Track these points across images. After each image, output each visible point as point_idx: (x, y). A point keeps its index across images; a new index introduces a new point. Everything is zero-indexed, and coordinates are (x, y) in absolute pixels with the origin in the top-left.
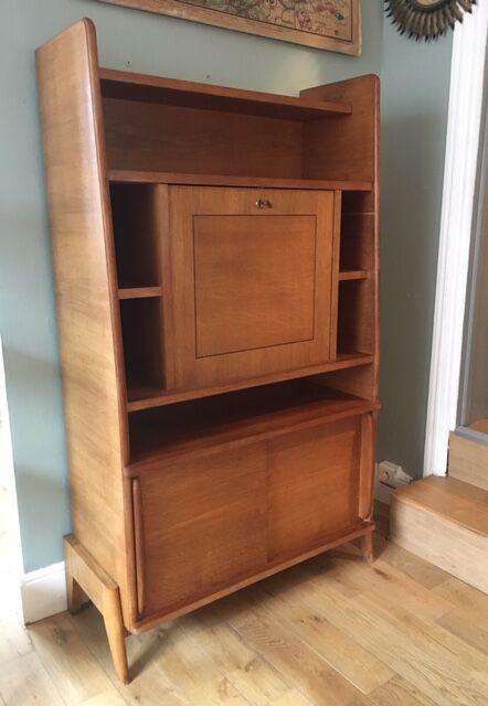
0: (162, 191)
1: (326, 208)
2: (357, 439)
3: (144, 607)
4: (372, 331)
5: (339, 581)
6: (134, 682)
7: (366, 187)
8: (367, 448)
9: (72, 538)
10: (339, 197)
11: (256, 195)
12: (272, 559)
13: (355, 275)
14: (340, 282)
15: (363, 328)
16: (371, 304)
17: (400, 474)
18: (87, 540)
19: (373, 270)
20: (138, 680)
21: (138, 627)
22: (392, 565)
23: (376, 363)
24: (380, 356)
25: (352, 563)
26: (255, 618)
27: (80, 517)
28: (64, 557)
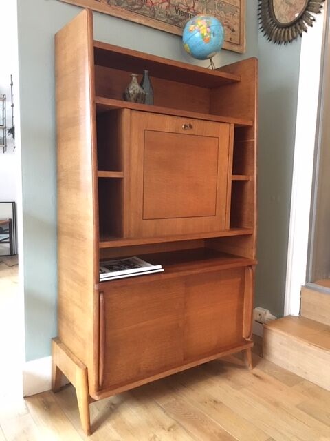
0: (126, 113)
1: (225, 134)
2: (242, 283)
3: (103, 383)
4: (253, 214)
5: (230, 380)
6: (94, 434)
7: (249, 123)
8: (249, 291)
9: (58, 339)
10: (233, 128)
11: (183, 121)
12: (186, 360)
13: (242, 178)
14: (233, 181)
15: (246, 213)
16: (252, 197)
17: (268, 315)
18: (67, 339)
19: (253, 175)
20: (97, 433)
21: (98, 395)
22: (265, 372)
23: (255, 234)
24: (258, 230)
25: (238, 370)
26: (174, 400)
27: (64, 324)
28: (52, 353)
